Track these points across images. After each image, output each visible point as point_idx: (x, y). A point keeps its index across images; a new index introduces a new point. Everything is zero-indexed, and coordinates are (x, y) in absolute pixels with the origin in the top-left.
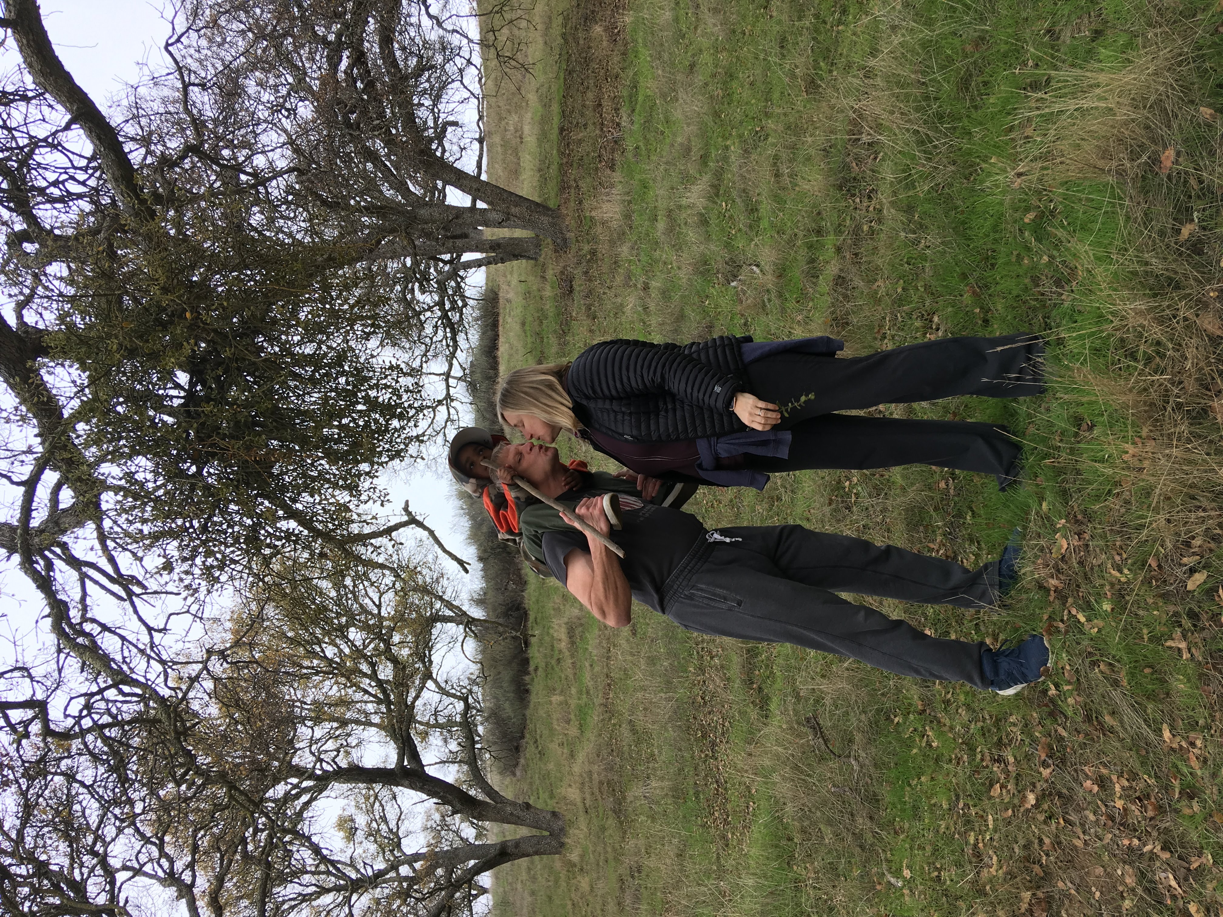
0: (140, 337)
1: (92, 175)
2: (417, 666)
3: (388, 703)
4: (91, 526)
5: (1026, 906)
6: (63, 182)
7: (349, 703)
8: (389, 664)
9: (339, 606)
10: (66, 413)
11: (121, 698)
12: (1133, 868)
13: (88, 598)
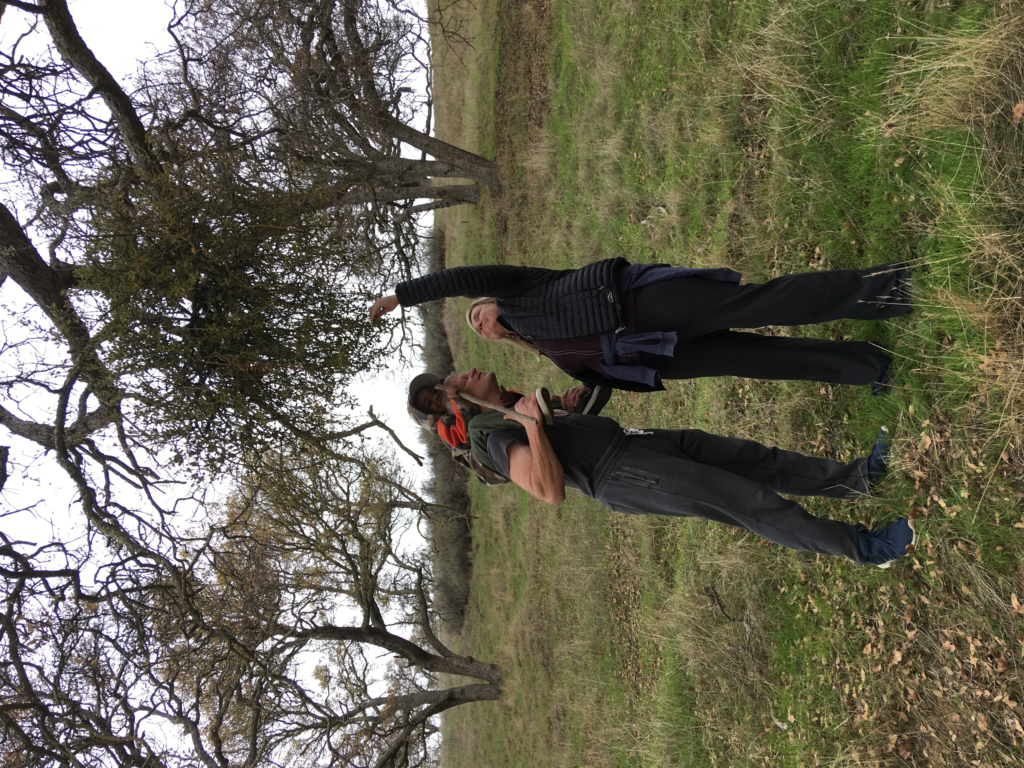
0: (153, 270)
1: (110, 136)
2: (379, 543)
3: (356, 574)
4: (113, 427)
5: (893, 746)
6: (87, 142)
7: (324, 574)
8: (356, 541)
9: (315, 493)
10: (92, 334)
11: (138, 567)
12: (985, 715)
13: (111, 486)
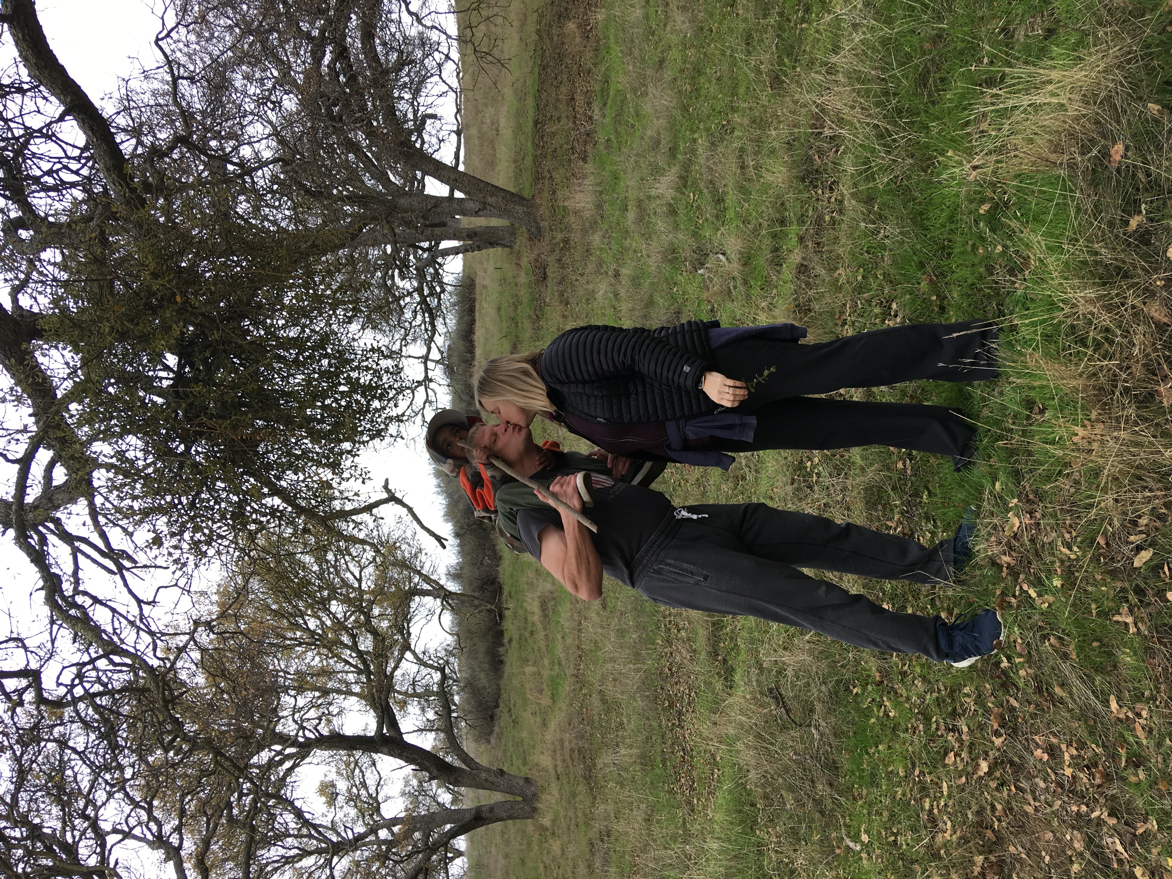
0: (131, 321)
1: (85, 165)
2: (396, 637)
3: (368, 673)
4: (83, 502)
5: (979, 869)
6: (57, 171)
7: (331, 673)
8: (369, 636)
9: (321, 579)
10: (59, 394)
11: (111, 667)
12: (1081, 833)
13: (80, 572)
